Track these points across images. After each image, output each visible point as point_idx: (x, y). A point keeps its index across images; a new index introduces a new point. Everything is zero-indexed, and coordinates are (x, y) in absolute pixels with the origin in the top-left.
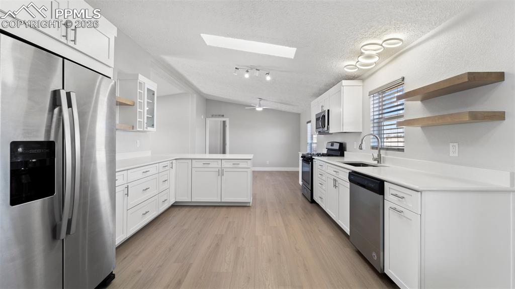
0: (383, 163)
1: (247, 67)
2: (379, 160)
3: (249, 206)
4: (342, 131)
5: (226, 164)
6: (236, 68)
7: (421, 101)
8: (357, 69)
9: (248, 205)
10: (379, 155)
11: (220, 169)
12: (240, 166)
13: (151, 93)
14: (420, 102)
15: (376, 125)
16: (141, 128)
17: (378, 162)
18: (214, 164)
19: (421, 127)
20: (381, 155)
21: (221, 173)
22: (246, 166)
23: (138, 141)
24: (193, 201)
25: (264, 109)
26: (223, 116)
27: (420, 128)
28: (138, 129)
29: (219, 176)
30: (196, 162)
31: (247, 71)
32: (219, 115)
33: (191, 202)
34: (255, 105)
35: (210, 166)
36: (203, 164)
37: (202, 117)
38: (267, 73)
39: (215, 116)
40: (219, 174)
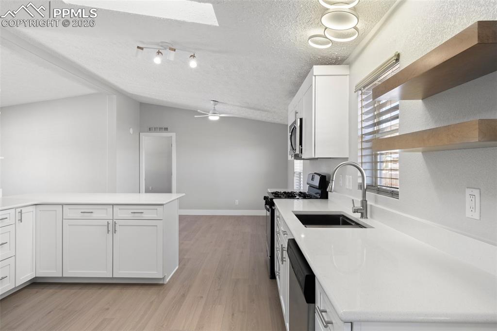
0: (371, 217)
1: (158, 44)
2: (364, 211)
3: (162, 285)
4: (313, 156)
5: (120, 213)
6: (138, 47)
7: (422, 99)
8: (331, 44)
9: (161, 282)
10: (364, 202)
11: (111, 222)
12: (145, 216)
14: (421, 101)
15: (365, 145)
17: (362, 216)
18: (99, 214)
19: (423, 152)
20: (366, 201)
21: (112, 228)
22: (154, 216)
24: (64, 276)
25: (221, 117)
26: (166, 129)
27: (421, 153)
29: (108, 233)
30: (69, 209)
31: (159, 52)
32: (160, 128)
33: (62, 278)
34: (209, 112)
35: (94, 216)
36: (82, 212)
37: (131, 131)
38: (191, 56)
39: (154, 129)
40: (108, 231)
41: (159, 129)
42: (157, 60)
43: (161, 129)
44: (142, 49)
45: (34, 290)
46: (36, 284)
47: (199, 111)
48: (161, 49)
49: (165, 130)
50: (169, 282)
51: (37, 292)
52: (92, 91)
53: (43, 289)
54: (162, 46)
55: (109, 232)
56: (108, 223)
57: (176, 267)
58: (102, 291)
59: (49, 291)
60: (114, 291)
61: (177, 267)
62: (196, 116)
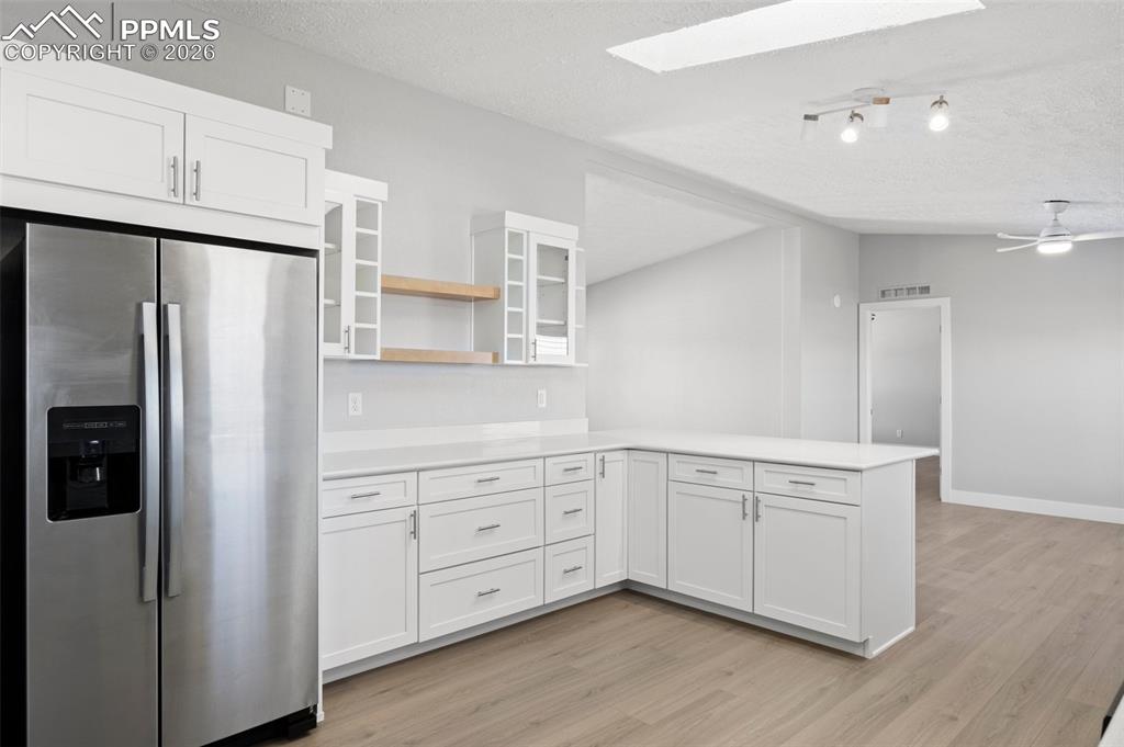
1: (846, 98)
5: (769, 481)
6: (806, 117)
11: (749, 496)
13: (555, 257)
16: (521, 359)
18: (728, 476)
21: (752, 509)
22: (840, 495)
23: (542, 392)
24: (671, 588)
25: (1077, 244)
26: (925, 290)
28: (507, 362)
29: (744, 518)
30: (678, 462)
31: (854, 116)
32: (908, 289)
33: (666, 591)
34: (1038, 235)
35: (720, 479)
36: (698, 471)
37: (837, 302)
38: (936, 103)
39: (893, 292)
40: (745, 515)
41: (905, 292)
42: (850, 135)
43: (911, 290)
44: (814, 118)
45: (621, 602)
46: (629, 591)
47: (999, 235)
48: (858, 107)
49: (921, 293)
50: (879, 657)
51: (627, 606)
52: (749, 226)
53: (636, 604)
54: (857, 100)
55: (747, 517)
56: (744, 500)
57: (907, 628)
58: (732, 635)
59: (645, 610)
60: (753, 643)
61: (911, 629)
62: (999, 250)
